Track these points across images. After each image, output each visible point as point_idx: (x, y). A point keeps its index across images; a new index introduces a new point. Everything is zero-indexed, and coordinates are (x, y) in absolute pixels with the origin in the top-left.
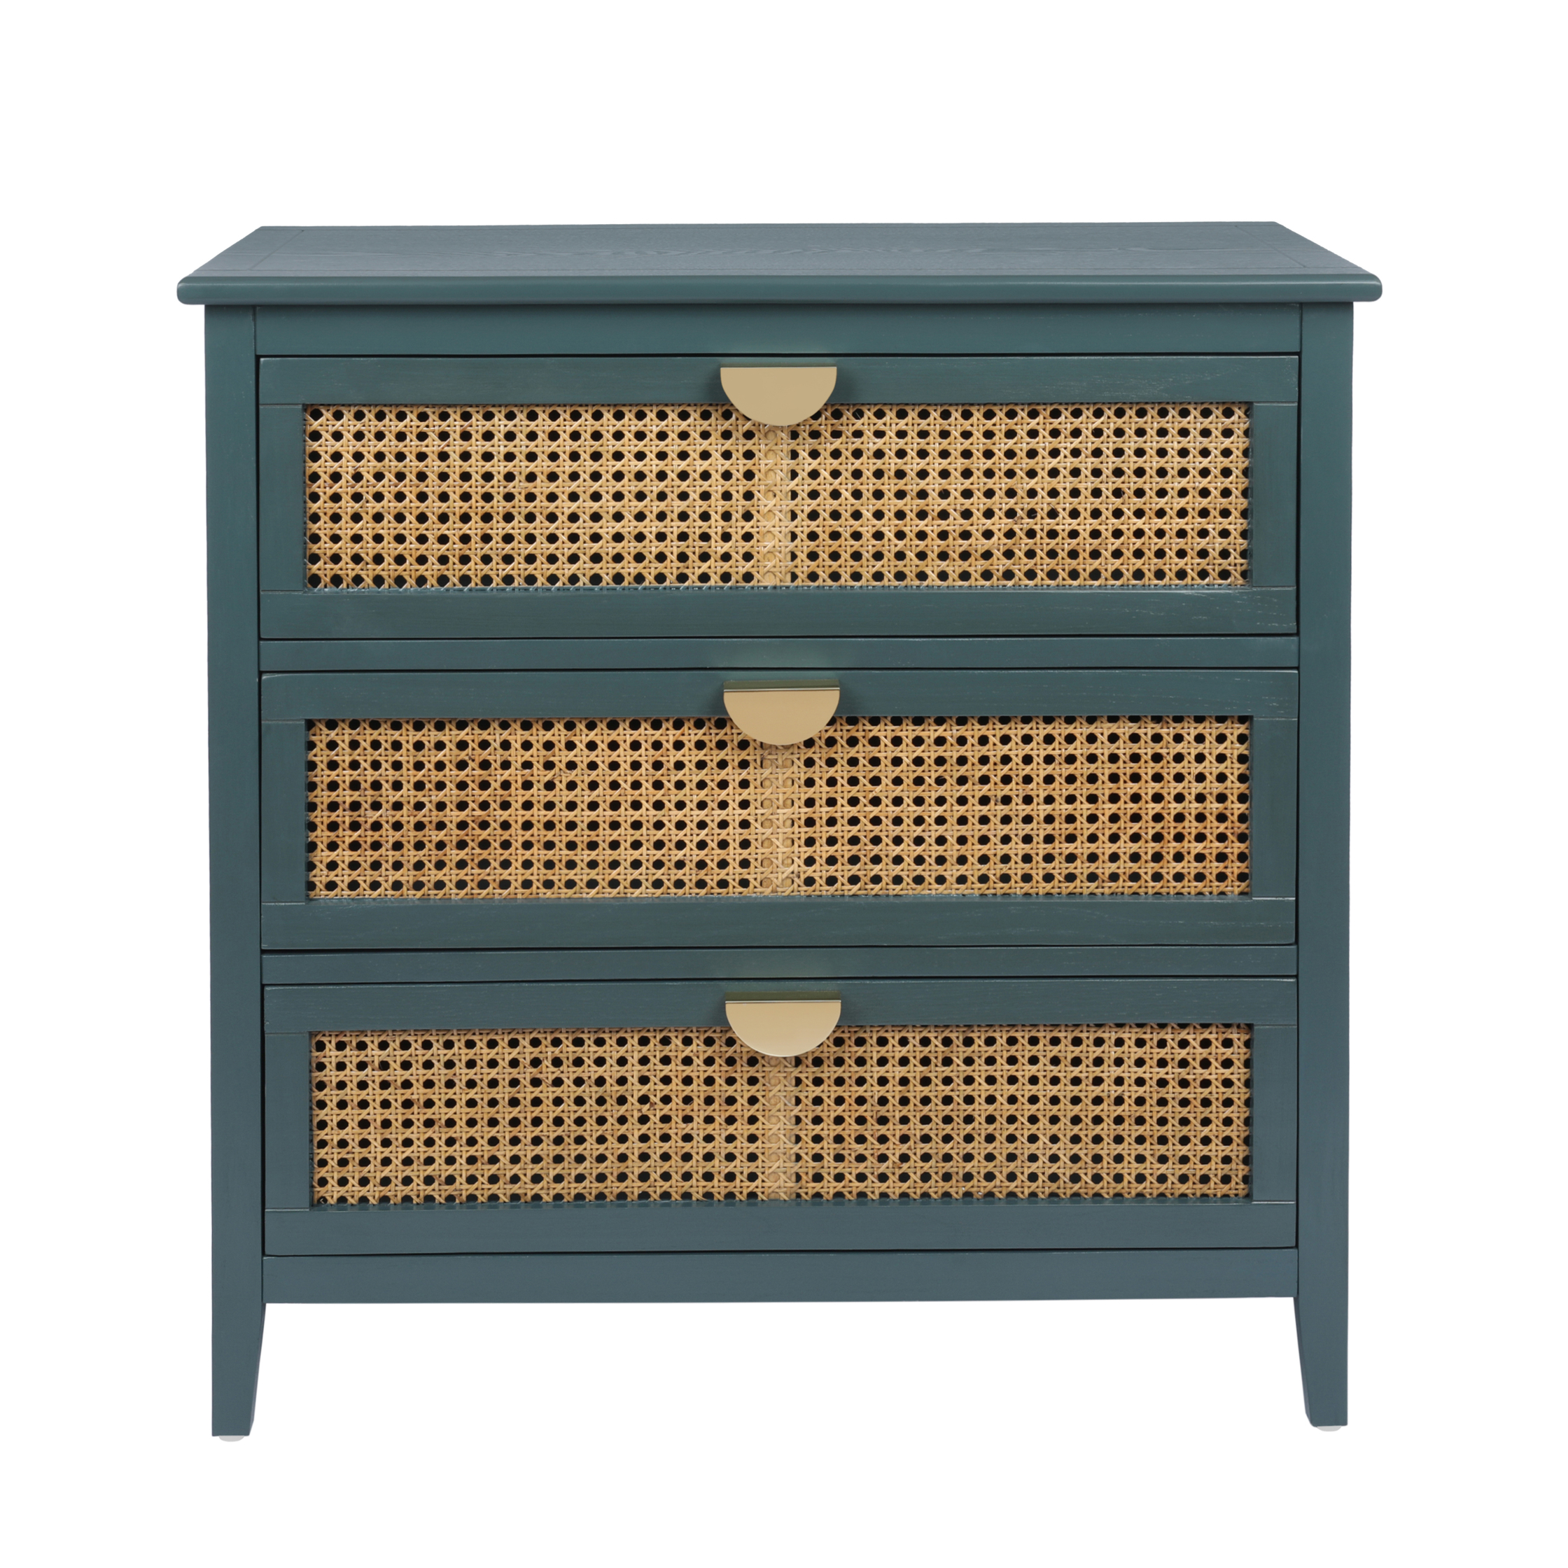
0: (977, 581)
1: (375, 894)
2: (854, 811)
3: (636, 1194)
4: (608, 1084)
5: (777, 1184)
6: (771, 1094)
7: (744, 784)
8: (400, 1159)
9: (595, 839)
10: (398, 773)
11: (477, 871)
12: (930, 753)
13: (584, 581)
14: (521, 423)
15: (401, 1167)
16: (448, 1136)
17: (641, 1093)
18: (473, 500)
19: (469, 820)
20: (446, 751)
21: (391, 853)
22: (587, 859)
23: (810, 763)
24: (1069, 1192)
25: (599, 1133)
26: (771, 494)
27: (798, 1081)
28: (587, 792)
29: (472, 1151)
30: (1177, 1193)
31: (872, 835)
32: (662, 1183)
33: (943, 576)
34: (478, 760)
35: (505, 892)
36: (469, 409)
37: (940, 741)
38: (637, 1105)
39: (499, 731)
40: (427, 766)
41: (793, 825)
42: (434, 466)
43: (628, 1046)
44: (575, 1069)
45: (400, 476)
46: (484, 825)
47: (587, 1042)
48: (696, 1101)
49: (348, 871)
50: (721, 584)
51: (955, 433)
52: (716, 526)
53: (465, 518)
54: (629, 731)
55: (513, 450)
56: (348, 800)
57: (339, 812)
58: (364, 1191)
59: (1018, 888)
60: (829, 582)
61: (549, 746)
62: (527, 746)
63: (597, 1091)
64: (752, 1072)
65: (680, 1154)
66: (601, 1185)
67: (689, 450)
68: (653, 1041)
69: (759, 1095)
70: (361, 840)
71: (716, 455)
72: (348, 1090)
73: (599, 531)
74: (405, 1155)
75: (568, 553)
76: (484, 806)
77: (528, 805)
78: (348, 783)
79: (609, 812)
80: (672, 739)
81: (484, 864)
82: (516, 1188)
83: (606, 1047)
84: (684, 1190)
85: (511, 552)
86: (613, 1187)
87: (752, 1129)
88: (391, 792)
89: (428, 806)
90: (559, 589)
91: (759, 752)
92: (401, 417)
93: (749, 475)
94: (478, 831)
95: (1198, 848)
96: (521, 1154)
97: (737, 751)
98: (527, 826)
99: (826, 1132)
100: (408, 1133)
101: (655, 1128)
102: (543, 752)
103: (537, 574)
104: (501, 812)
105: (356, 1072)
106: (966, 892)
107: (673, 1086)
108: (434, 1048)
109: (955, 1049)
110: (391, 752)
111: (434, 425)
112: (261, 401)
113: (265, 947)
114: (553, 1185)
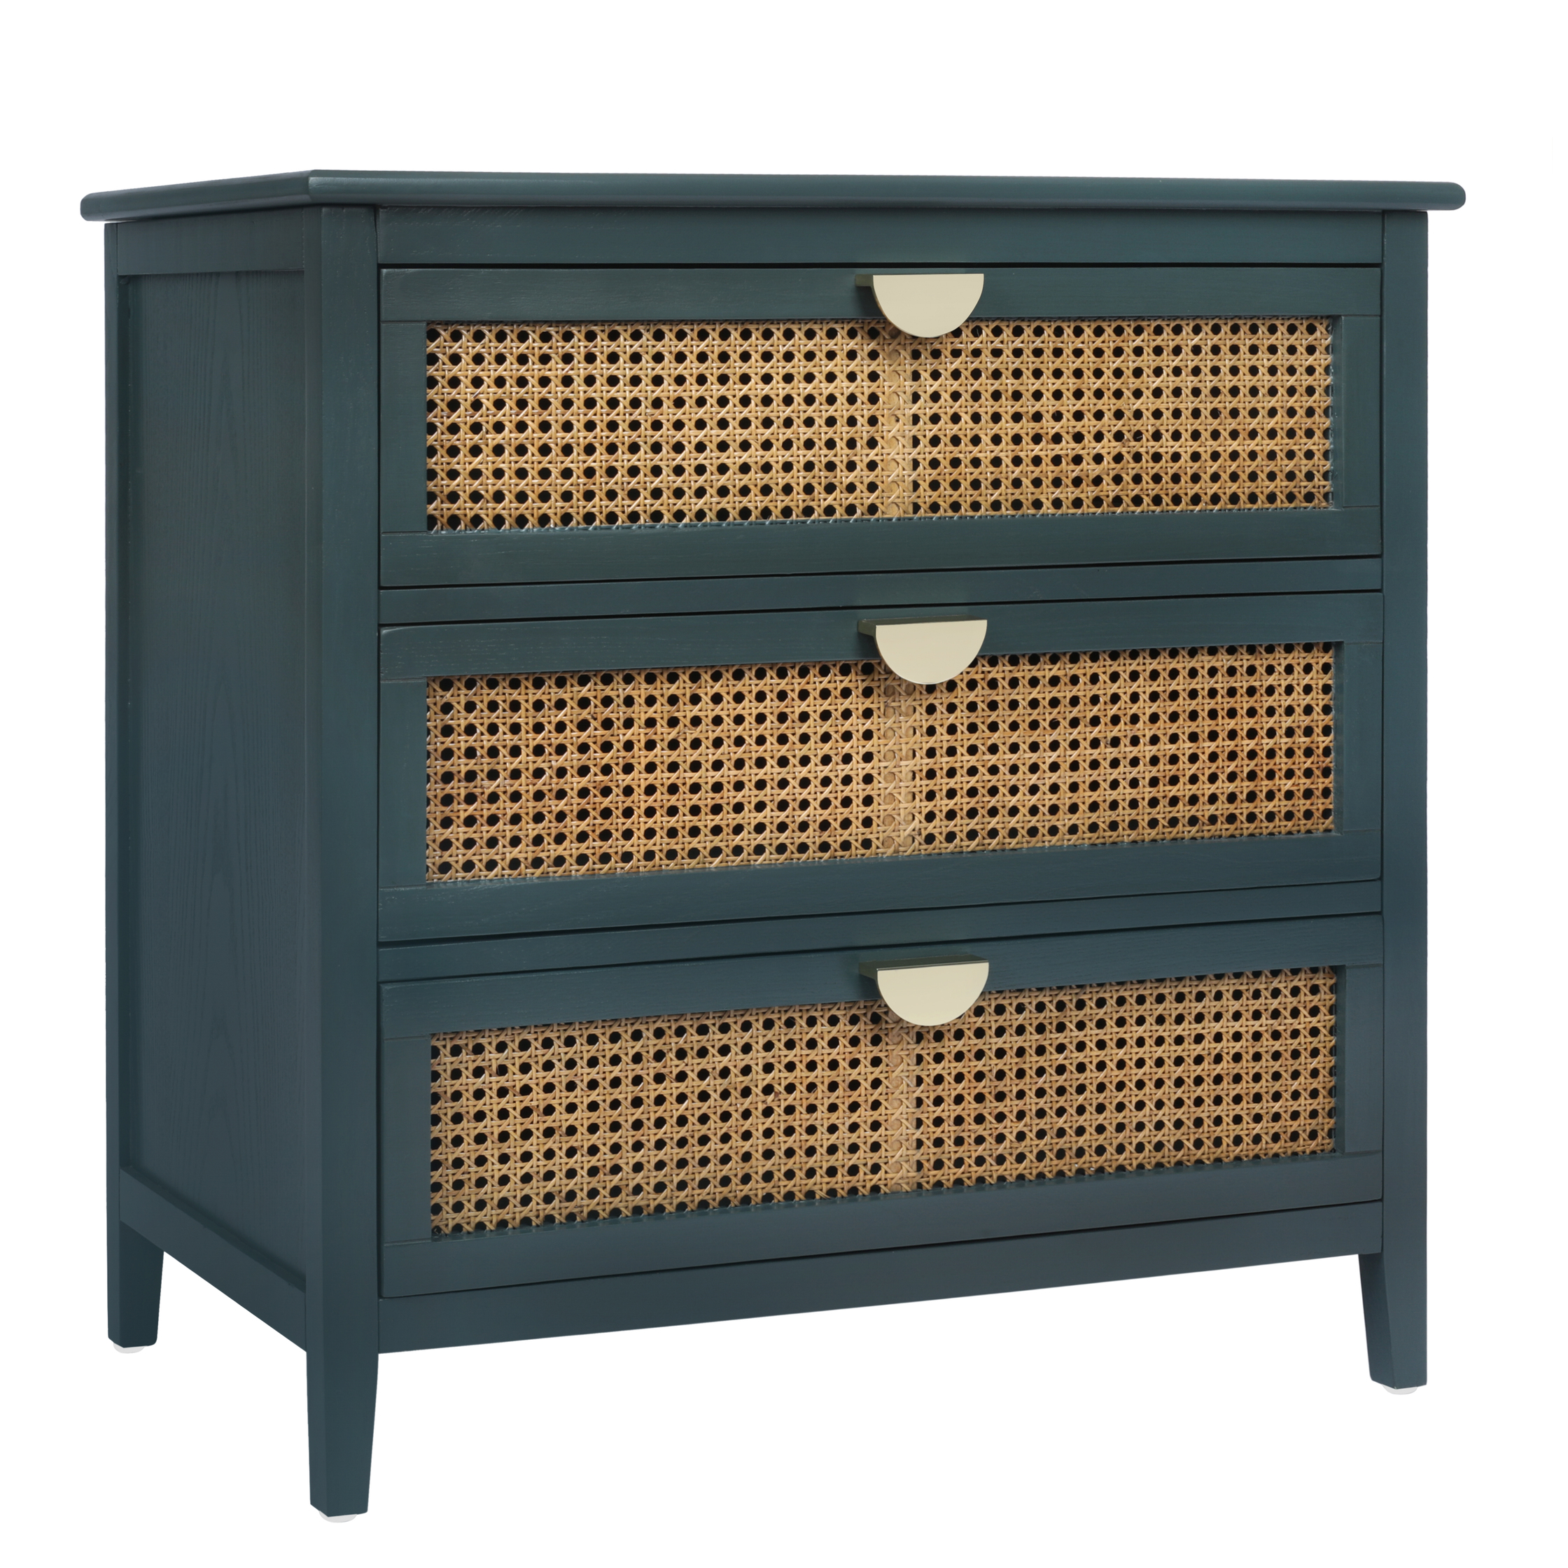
0: (1088, 508)
1: (491, 874)
2: (973, 760)
3: (760, 1196)
4: (732, 1075)
5: (899, 1175)
6: (894, 1075)
7: (868, 735)
8: (519, 1176)
9: (720, 802)
10: (516, 737)
11: (598, 843)
12: (1045, 694)
13: (710, 517)
14: (647, 344)
15: (520, 1185)
16: (569, 1145)
17: (765, 1083)
18: (598, 429)
19: (590, 786)
20: (567, 709)
21: (508, 827)
22: (710, 825)
23: (931, 709)
24: (1173, 1161)
25: (724, 1131)
26: (893, 419)
27: (920, 1059)
28: (712, 750)
29: (594, 1161)
30: (1271, 1153)
31: (990, 785)
32: (786, 1182)
33: (1057, 503)
34: (601, 718)
35: (628, 866)
36: (594, 328)
37: (1054, 681)
38: (762, 1097)
39: (623, 685)
40: (547, 727)
41: (914, 778)
42: (557, 392)
43: (753, 1030)
44: (699, 1060)
45: (522, 404)
46: (606, 792)
47: (712, 1029)
48: (820, 1087)
49: (462, 851)
50: (846, 517)
51: (1068, 351)
52: (841, 454)
53: (590, 450)
54: (755, 681)
55: (639, 373)
56: (464, 769)
57: (454, 783)
58: (481, 1216)
59: (1126, 835)
60: (950, 513)
61: (673, 700)
62: (651, 701)
63: (721, 1084)
64: (876, 1051)
65: (804, 1148)
66: (725, 1190)
67: (815, 371)
68: (777, 1024)
69: (882, 1077)
70: (477, 815)
71: (841, 377)
72: (463, 1100)
73: (726, 461)
74: (524, 1171)
75: (695, 486)
76: (606, 770)
77: (651, 768)
78: (463, 750)
79: (734, 772)
80: (797, 689)
81: (606, 835)
82: (638, 1200)
83: (731, 1033)
84: (807, 1188)
85: (637, 486)
86: (738, 1191)
87: (875, 1115)
88: (508, 759)
89: (548, 772)
90: (686, 526)
91: (883, 699)
92: (523, 337)
93: (873, 399)
94: (600, 799)
95: (1288, 785)
96: (644, 1160)
97: (861, 699)
98: (650, 790)
99: (947, 1113)
100: (526, 1146)
101: (779, 1120)
102: (668, 707)
103: (663, 510)
104: (623, 776)
105: (472, 1080)
106: (1076, 843)
107: (797, 1072)
108: (555, 1047)
109: (1069, 1013)
110: (508, 713)
111: (558, 346)
112: (383, 317)
113: (383, 938)
114: (676, 1193)
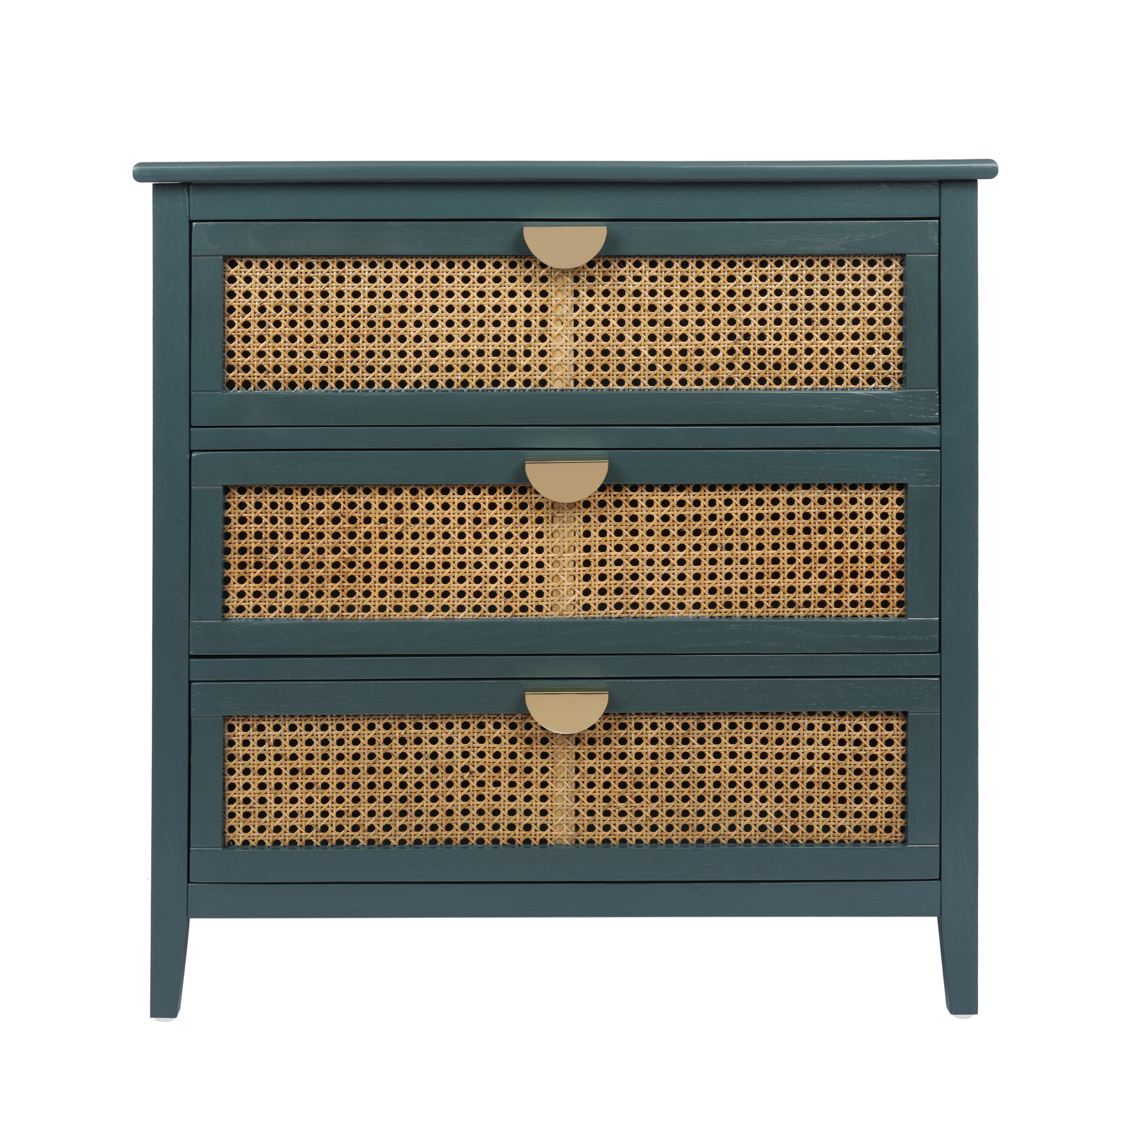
0: (707, 386)
1: (272, 615)
2: (618, 555)
3: (459, 840)
4: (439, 758)
5: (561, 833)
6: (558, 765)
7: (540, 535)
8: (288, 812)
9: (432, 575)
10: (289, 526)
11: (346, 599)
12: (674, 512)
13: (425, 385)
14: (381, 270)
15: (289, 818)
16: (323, 795)
17: (463, 764)
18: (346, 326)
19: (341, 561)
20: (325, 510)
21: (284, 585)
22: (426, 590)
23: (587, 519)
24: (774, 839)
25: (433, 794)
26: (559, 322)
27: (578, 756)
28: (426, 540)
29: (340, 807)
30: (853, 840)
31: (632, 572)
32: (478, 832)
33: (683, 382)
34: (348, 516)
35: (367, 614)
36: (343, 260)
37: (681, 503)
38: (461, 773)
39: (363, 495)
40: (311, 521)
41: (575, 565)
42: (317, 301)
43: (454, 729)
44: (416, 746)
45: (293, 309)
46: (352, 565)
47: (424, 726)
48: (503, 770)
49: (252, 599)
50: (524, 388)
51: (692, 278)
52: (520, 345)
53: (340, 339)
54: (457, 496)
55: (375, 289)
56: (254, 546)
57: (247, 555)
58: (261, 836)
59: (737, 612)
60: (601, 386)
61: (399, 506)
62: (383, 506)
63: (431, 763)
64: (544, 748)
65: (491, 810)
66: (434, 833)
67: (501, 290)
68: (472, 726)
69: (549, 766)
70: (262, 576)
71: (520, 294)
72: (251, 760)
73: (436, 349)
74: (292, 810)
75: (414, 365)
76: (352, 550)
77: (383, 550)
78: (253, 534)
79: (443, 556)
80: (487, 501)
81: (351, 594)
82: (372, 835)
83: (439, 730)
84: (493, 837)
85: (372, 364)
86: (442, 835)
87: (544, 791)
88: (284, 540)
89: (311, 550)
90: (407, 391)
91: (550, 511)
92: (294, 266)
93: (544, 308)
94: (347, 569)
95: (868, 582)
96: (376, 809)
97: (534, 511)
98: (383, 565)
99: (597, 794)
100: (294, 793)
101: (473, 790)
102: (395, 511)
103: (391, 380)
104: (364, 555)
105: (257, 748)
106: (700, 615)
107: (486, 759)
108: (314, 730)
109: (691, 732)
110: (284, 510)
111: (318, 272)
112: (193, 254)
113: (192, 653)
114: (399, 833)
